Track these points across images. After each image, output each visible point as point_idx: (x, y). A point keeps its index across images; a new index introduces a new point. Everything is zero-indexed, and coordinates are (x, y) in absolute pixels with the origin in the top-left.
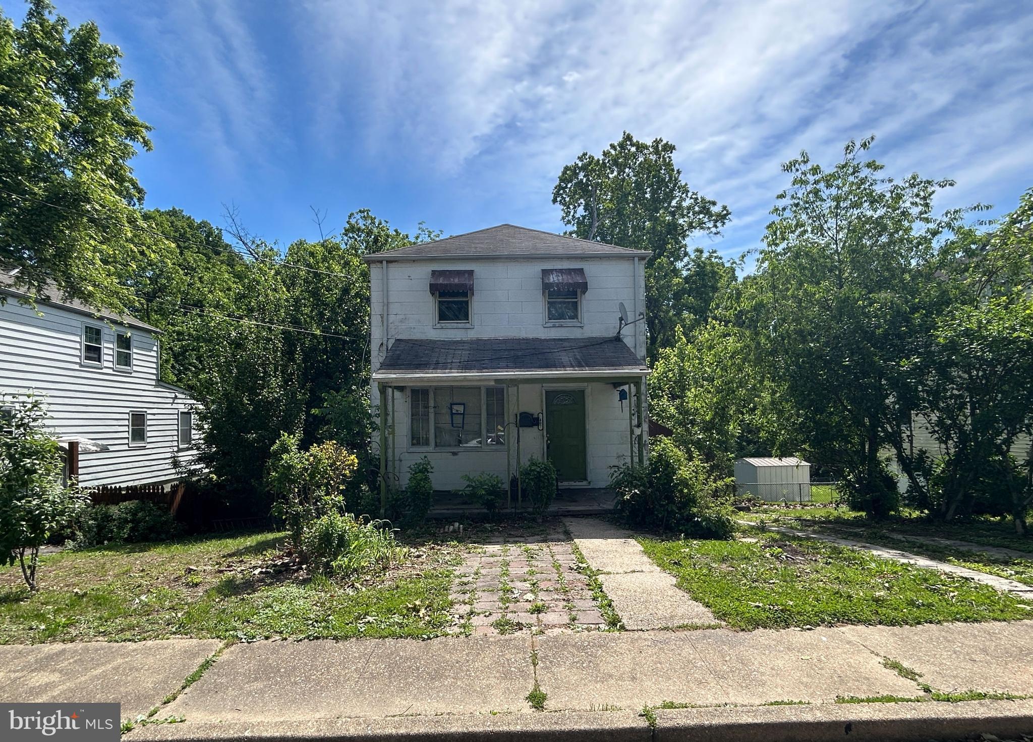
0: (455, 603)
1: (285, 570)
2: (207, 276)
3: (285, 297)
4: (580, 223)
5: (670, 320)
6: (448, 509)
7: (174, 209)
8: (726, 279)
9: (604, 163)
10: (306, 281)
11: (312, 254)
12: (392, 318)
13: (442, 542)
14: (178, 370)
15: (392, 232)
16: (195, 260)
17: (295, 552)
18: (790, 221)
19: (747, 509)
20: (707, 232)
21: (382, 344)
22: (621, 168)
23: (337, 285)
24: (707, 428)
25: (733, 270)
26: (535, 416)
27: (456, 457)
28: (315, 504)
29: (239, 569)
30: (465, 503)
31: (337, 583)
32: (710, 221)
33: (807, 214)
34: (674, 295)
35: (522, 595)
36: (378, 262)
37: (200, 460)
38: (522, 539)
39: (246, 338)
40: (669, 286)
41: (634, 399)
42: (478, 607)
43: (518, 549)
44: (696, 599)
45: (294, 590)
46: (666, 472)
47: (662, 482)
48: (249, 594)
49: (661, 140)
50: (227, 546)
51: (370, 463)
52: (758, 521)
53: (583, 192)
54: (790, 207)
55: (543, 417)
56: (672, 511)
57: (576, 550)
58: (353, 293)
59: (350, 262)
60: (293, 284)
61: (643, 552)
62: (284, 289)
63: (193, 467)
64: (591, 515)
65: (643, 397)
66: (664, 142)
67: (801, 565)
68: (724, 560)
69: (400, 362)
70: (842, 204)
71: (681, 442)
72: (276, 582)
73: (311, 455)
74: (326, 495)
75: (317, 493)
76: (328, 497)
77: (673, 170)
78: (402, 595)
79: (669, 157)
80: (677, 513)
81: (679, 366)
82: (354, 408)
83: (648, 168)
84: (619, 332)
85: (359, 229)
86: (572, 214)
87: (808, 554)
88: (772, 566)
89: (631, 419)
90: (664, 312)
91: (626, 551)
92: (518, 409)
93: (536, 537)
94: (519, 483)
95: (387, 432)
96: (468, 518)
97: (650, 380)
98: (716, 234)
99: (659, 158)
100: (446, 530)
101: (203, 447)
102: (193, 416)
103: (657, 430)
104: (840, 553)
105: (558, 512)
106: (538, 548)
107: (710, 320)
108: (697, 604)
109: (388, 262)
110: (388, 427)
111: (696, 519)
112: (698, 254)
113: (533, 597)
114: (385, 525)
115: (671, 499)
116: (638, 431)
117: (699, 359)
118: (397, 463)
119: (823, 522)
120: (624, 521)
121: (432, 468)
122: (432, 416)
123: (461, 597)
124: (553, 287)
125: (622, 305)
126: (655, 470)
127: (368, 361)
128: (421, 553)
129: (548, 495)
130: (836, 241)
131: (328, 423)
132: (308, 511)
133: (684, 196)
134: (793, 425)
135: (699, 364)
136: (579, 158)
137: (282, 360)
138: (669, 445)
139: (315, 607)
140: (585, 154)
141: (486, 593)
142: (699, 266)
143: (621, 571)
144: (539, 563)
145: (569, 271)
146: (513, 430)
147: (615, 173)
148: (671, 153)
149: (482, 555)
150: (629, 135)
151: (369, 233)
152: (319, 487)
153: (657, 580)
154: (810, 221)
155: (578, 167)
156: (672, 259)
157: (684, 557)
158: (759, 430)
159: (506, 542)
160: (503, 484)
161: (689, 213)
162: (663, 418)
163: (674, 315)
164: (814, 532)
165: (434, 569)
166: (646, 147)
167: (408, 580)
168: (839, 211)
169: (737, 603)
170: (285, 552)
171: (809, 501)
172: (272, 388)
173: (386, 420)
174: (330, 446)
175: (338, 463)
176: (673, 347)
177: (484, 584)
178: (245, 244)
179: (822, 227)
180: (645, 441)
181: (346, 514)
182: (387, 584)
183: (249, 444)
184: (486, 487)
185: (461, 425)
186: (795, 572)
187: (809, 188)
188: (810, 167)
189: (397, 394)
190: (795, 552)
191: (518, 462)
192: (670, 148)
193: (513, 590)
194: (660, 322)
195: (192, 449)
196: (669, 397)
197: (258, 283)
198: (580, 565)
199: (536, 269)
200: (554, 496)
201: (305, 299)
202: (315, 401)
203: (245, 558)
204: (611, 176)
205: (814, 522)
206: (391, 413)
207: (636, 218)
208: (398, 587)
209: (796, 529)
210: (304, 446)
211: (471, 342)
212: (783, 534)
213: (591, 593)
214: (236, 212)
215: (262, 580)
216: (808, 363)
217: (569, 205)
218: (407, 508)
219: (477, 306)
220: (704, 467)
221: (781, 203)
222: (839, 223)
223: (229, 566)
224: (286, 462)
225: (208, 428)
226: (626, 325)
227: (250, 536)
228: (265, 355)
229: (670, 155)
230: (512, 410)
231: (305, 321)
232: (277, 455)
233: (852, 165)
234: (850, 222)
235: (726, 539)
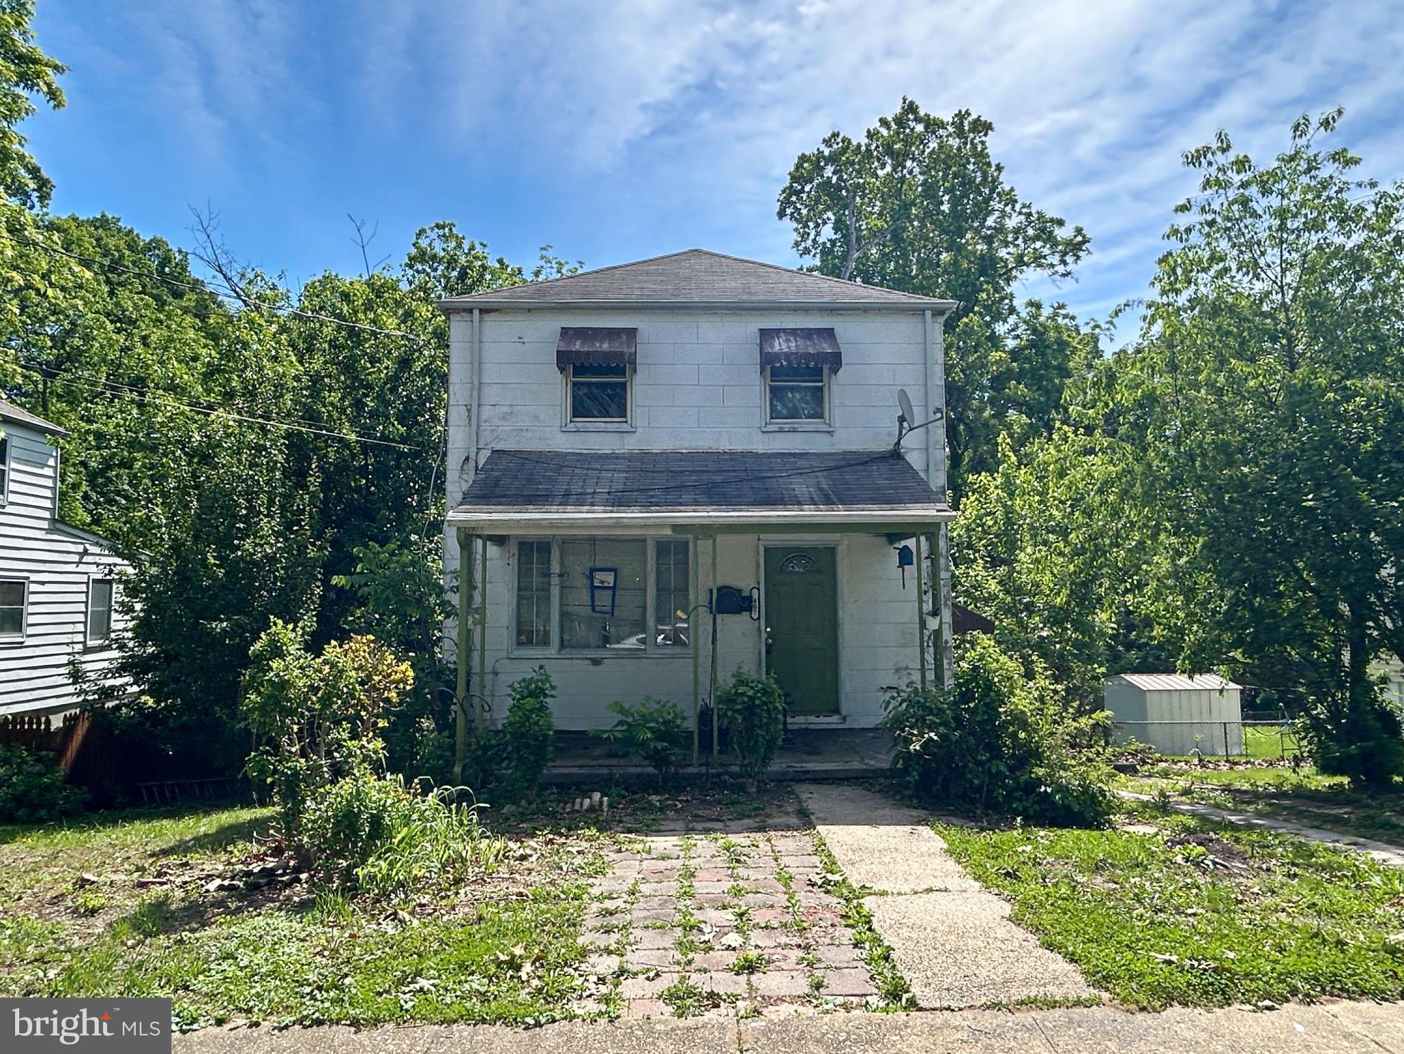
0: (591, 951)
1: (268, 884)
2: (156, 336)
3: (293, 372)
4: (826, 252)
5: (986, 425)
6: (581, 767)
7: (103, 216)
8: (1083, 355)
9: (868, 150)
10: (333, 344)
11: (346, 297)
12: (487, 412)
13: (569, 829)
14: (94, 503)
15: (493, 263)
16: (136, 306)
17: (289, 848)
18: (1200, 252)
19: (1131, 770)
20: (1050, 271)
21: (467, 459)
22: (899, 160)
23: (389, 352)
24: (1055, 619)
25: (1096, 340)
26: (745, 594)
27: (599, 668)
28: (329, 754)
29: (179, 881)
30: (615, 756)
31: (365, 911)
32: (1053, 253)
33: (1230, 239)
34: (994, 380)
35: (720, 934)
36: (465, 310)
37: (122, 669)
38: (720, 825)
39: (219, 445)
40: (983, 366)
41: (926, 564)
42: (634, 959)
43: (713, 845)
44: (1050, 946)
45: (282, 923)
46: (988, 700)
47: (979, 718)
48: (193, 931)
49: (968, 113)
50: (160, 835)
51: (439, 679)
52: (1155, 793)
53: (832, 200)
54: (1199, 226)
55: (759, 596)
56: (999, 773)
57: (821, 848)
58: (418, 366)
59: (414, 311)
60: (310, 350)
61: (946, 851)
62: (294, 359)
63: (108, 683)
64: (847, 779)
65: (942, 561)
66: (974, 116)
67: (1241, 880)
68: (1098, 868)
69: (497, 491)
70: (1289, 224)
71: (1009, 644)
72: (247, 907)
73: (325, 662)
74: (351, 739)
75: (334, 735)
76: (355, 743)
77: (989, 165)
78: (489, 935)
79: (983, 143)
80: (1007, 777)
81: (1005, 506)
82: (412, 575)
83: (943, 158)
84: (898, 443)
85: (434, 257)
86: (812, 237)
87: (1253, 856)
88: (1189, 881)
89: (921, 601)
90: (974, 411)
91: (914, 849)
92: (715, 581)
93: (746, 821)
94: (715, 718)
95: (471, 619)
96: (617, 784)
97: (953, 530)
98: (1063, 275)
99: (965, 144)
100: (577, 807)
101: (131, 644)
102: (115, 586)
103: (966, 621)
104: (1312, 855)
105: (785, 773)
106: (749, 843)
107: (1058, 424)
108: (1052, 955)
109: (482, 311)
110: (473, 610)
111: (1043, 789)
112: (1034, 310)
113: (741, 940)
114: (462, 797)
115: (995, 750)
116: (933, 624)
117: (1040, 494)
118: (489, 679)
119: (1273, 796)
120: (908, 792)
121: (553, 688)
122: (555, 591)
123: (603, 941)
124: (780, 360)
125: (903, 393)
126: (966, 697)
127: (441, 489)
128: (528, 851)
129: (768, 741)
130: (1281, 287)
131: (362, 602)
132: (315, 770)
133: (1008, 209)
134: (1213, 615)
135: (1040, 502)
136: (824, 140)
137: (283, 485)
138: (991, 650)
139: (318, 958)
140: (835, 135)
141: (651, 932)
142: (1035, 331)
143: (906, 888)
144: (751, 872)
145: (808, 334)
146: (705, 617)
147: (888, 169)
148: (986, 135)
149: (645, 855)
150: (912, 103)
151: (451, 262)
152: (338, 723)
153: (975, 908)
154: (1235, 252)
155: (824, 157)
156: (988, 318)
157: (1024, 863)
158: (1148, 623)
159: (689, 830)
160: (684, 719)
161: (1017, 239)
162: (976, 600)
163: (993, 416)
164: (1259, 814)
165: (552, 883)
166: (942, 125)
167: (502, 904)
168: (1285, 236)
169: (1129, 955)
170: (270, 848)
171: (1241, 755)
172: (262, 538)
173: (470, 598)
174: (361, 644)
175: (376, 678)
176: (992, 471)
177: (646, 913)
178: (228, 279)
179: (1256, 264)
180: (947, 642)
181: (388, 776)
182: (461, 912)
183: (216, 640)
184: (652, 725)
185: (609, 609)
186: (1233, 892)
187: (1232, 194)
188: (1233, 159)
189: (493, 550)
190: (1229, 854)
191: (714, 679)
192: (983, 127)
193: (702, 925)
194: (969, 428)
195: (108, 648)
196: (986, 562)
197: (246, 345)
198: (829, 876)
199: (751, 327)
200: (780, 742)
201: (329, 376)
202: (340, 562)
203: (194, 858)
204: (880, 173)
205: (1254, 796)
206: (479, 585)
207: (925, 247)
208: (481, 918)
209: (1227, 809)
210: (314, 646)
211: (630, 457)
212: (1203, 818)
213: (850, 932)
214: (213, 223)
215: (220, 903)
216: (1239, 502)
217: (808, 220)
218: (504, 765)
219: (640, 392)
220: (1055, 692)
221: (1183, 221)
222: (1286, 255)
223: (160, 875)
224: (277, 675)
225: (142, 610)
226: (911, 429)
227: (207, 813)
228: (252, 477)
229: (984, 138)
230: (703, 583)
231: (330, 416)
232: (261, 662)
233: (1305, 156)
234: (1305, 255)
235: (1098, 828)
